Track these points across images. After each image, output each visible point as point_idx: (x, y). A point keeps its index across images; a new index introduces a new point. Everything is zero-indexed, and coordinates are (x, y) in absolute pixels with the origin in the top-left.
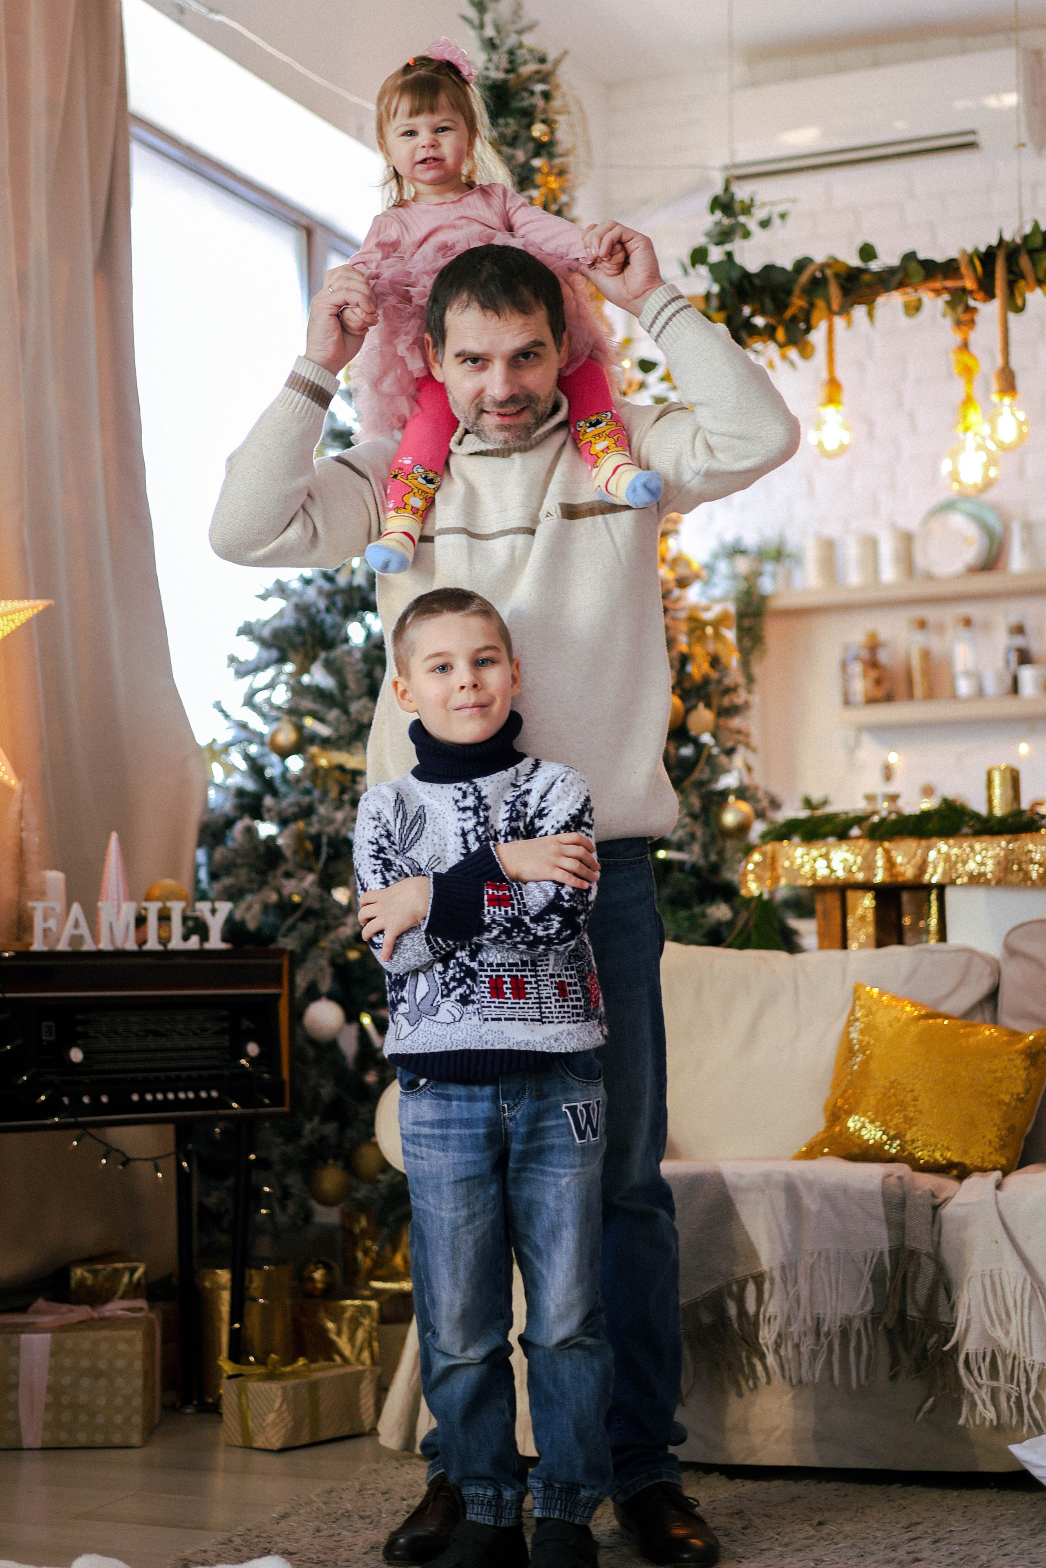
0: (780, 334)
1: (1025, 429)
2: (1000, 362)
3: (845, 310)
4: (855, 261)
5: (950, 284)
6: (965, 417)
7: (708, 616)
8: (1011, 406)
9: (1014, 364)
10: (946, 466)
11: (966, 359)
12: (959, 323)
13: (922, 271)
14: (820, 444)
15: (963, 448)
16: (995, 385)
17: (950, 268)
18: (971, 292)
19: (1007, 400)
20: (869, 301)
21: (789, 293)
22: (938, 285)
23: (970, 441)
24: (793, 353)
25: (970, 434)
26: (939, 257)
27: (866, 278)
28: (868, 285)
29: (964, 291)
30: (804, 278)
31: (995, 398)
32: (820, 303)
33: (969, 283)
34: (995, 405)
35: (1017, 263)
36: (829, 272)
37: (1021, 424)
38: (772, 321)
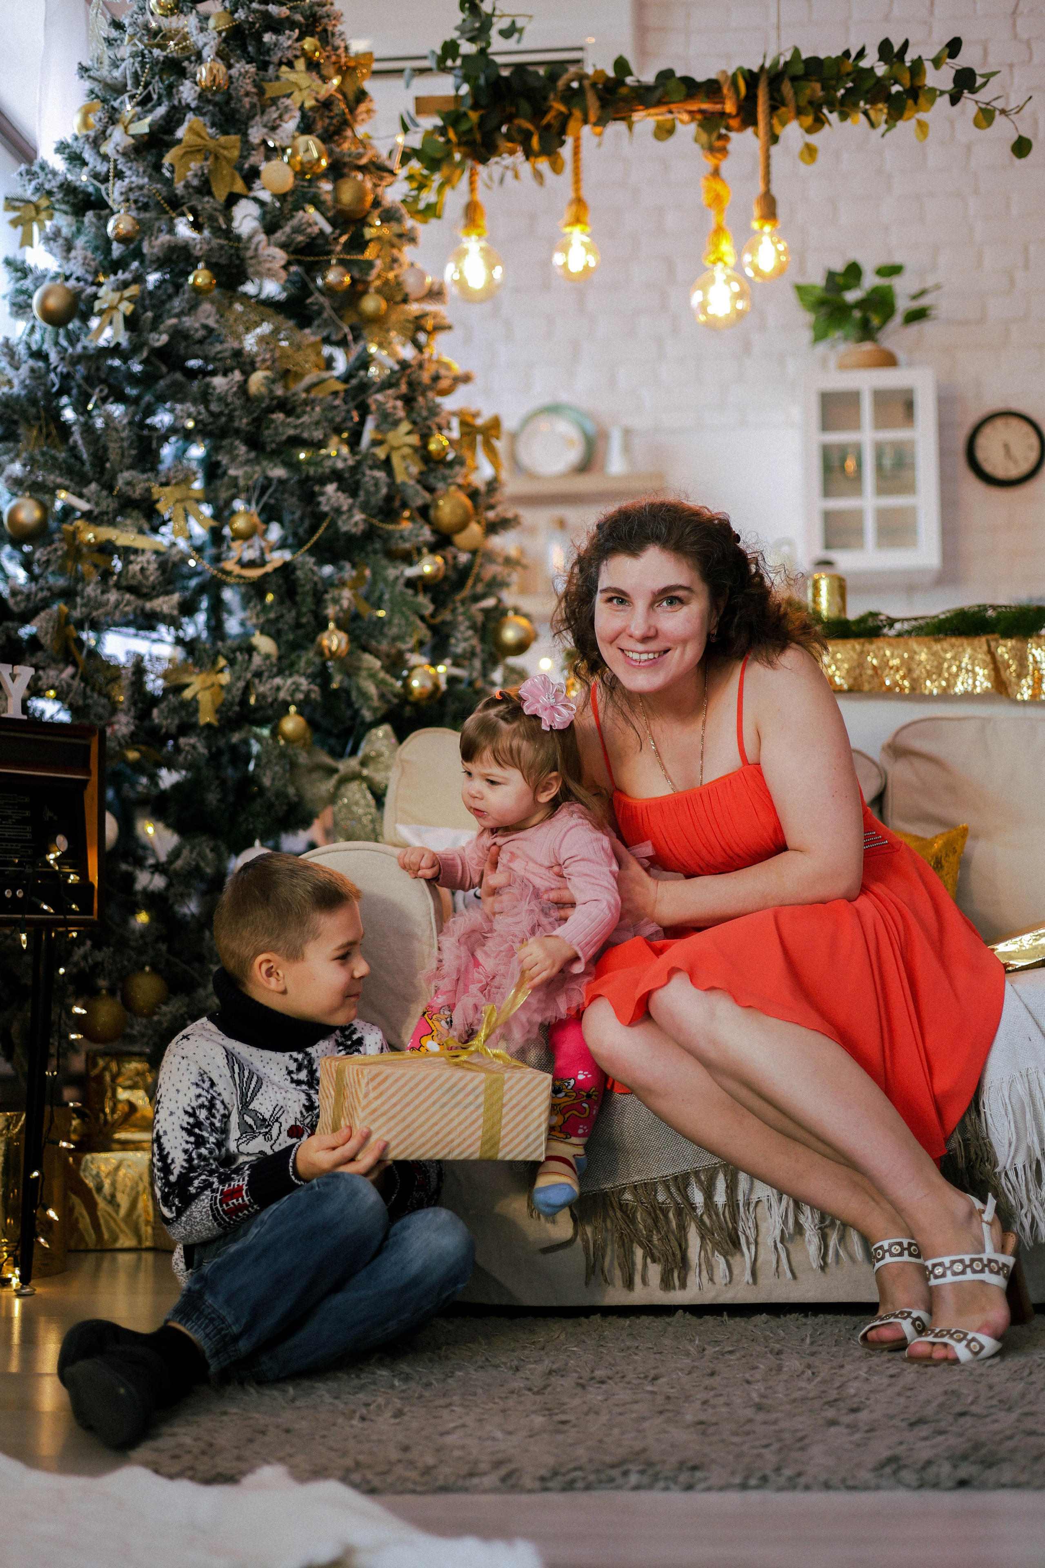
0: (535, 142)
1: (783, 258)
2: (760, 187)
3: (601, 122)
4: (611, 73)
5: (706, 106)
6: (716, 246)
7: (479, 422)
8: (772, 234)
9: (775, 190)
10: (697, 298)
11: (719, 187)
12: (711, 149)
13: (683, 89)
14: (565, 265)
15: (712, 280)
16: (756, 211)
17: (712, 88)
18: (729, 116)
19: (768, 228)
20: (625, 118)
21: (545, 99)
22: (694, 107)
23: (720, 273)
24: (543, 164)
25: (720, 265)
26: (700, 77)
27: (624, 91)
28: (625, 100)
29: (723, 114)
30: (561, 83)
31: (756, 225)
32: (577, 114)
33: (730, 107)
34: (755, 232)
35: (779, 90)
36: (586, 83)
37: (779, 253)
38: (528, 125)
